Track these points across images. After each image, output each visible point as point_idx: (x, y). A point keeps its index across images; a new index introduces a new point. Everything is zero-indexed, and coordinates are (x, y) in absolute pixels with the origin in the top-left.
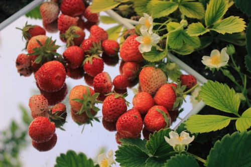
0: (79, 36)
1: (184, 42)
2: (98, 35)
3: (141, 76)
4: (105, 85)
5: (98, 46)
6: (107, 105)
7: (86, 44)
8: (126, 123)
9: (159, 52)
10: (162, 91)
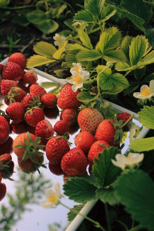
0: (20, 94)
1: (114, 85)
2: (37, 91)
3: (80, 118)
4: (46, 131)
5: (37, 100)
6: (50, 147)
7: (26, 99)
8: (70, 160)
9: (93, 96)
10: (101, 127)
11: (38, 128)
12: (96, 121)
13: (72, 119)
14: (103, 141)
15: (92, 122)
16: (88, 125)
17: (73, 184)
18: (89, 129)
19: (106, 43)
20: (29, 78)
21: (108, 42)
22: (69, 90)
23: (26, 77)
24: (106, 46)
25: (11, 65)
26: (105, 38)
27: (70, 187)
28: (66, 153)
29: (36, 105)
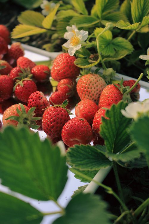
0: (5, 67)
1: (115, 50)
2: (26, 64)
4: (41, 102)
5: (27, 72)
6: (47, 117)
7: (14, 71)
8: (73, 128)
10: (105, 92)
11: (31, 100)
12: (98, 87)
13: (70, 90)
15: (95, 88)
16: (90, 93)
17: (78, 152)
18: (91, 97)
19: (103, 5)
21: (106, 3)
22: (65, 57)
27: (75, 155)
28: (67, 121)
29: (26, 77)
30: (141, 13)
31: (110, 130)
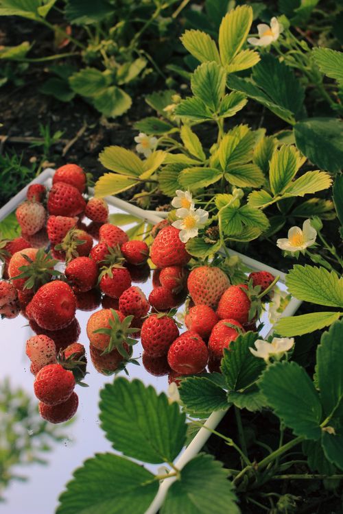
0: (86, 242)
1: (244, 225)
2: (113, 236)
3: (191, 283)
4: (139, 304)
5: (117, 252)
6: (149, 330)
7: (98, 251)
8: (183, 351)
9: (211, 245)
10: (227, 297)
11: (126, 301)
13: (178, 285)
14: (232, 320)
15: (213, 289)
16: (206, 295)
17: (191, 387)
18: (207, 300)
19: (229, 153)
20: (95, 212)
21: (233, 150)
23: (90, 209)
24: (230, 158)
25: (63, 189)
26: (228, 144)
27: (187, 391)
28: (175, 339)
29: (116, 261)
30: (282, 177)
31: (234, 363)
